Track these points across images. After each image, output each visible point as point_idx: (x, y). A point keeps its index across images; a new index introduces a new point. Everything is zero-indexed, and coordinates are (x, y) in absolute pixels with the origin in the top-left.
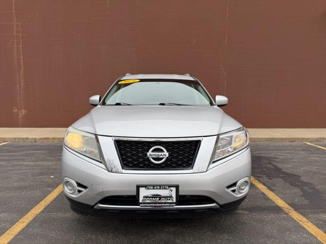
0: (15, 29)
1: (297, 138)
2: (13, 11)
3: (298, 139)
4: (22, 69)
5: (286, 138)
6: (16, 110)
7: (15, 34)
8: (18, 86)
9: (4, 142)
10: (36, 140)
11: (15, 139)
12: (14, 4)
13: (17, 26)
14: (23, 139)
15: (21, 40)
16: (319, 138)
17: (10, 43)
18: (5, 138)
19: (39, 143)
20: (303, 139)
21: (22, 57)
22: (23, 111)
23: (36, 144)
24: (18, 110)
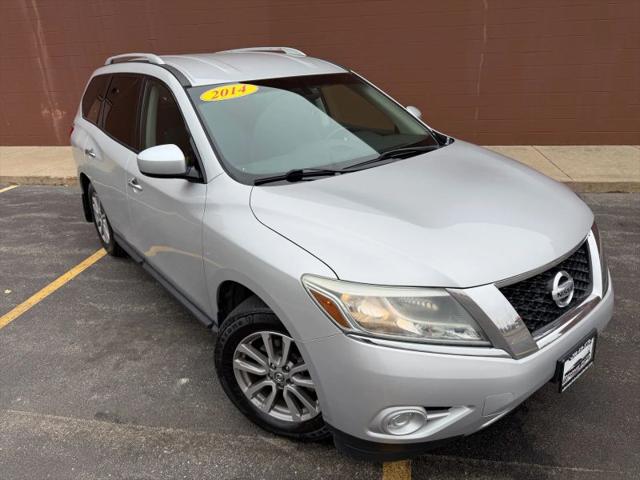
4: (39, 23)
6: (46, 111)
8: (39, 61)
9: (11, 184)
10: (64, 182)
11: (28, 178)
19: (67, 190)
22: (59, 112)
23: (61, 190)
24: (50, 109)
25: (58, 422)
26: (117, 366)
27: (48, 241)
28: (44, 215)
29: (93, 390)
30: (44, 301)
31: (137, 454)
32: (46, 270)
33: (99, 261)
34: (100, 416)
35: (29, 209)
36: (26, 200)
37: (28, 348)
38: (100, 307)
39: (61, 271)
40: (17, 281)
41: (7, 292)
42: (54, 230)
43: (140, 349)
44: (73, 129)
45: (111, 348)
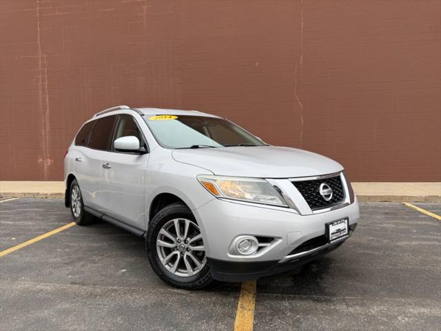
0: (40, 63)
1: (393, 196)
2: (39, 42)
3: (395, 198)
4: (48, 111)
5: (376, 197)
6: (41, 160)
7: (40, 69)
8: (43, 131)
9: (13, 197)
10: (48, 196)
11: (25, 194)
12: (39, 34)
13: (42, 59)
14: (33, 194)
15: (46, 76)
16: (429, 196)
17: (34, 79)
18: (13, 194)
19: (49, 200)
20: (402, 198)
21: (47, 96)
22: (49, 160)
23: (45, 200)
24: (43, 159)
25: (48, 286)
26: (83, 266)
27: (38, 220)
28: (35, 210)
29: (69, 274)
30: (37, 242)
31: (96, 296)
32: (38, 231)
33: (71, 227)
34: (72, 283)
35: (25, 208)
36: (23, 204)
37: (27, 259)
38: (72, 244)
39: (48, 231)
40: (19, 235)
41: (13, 239)
42: (42, 216)
43: (97, 259)
44: (67, 152)
45: (79, 259)
